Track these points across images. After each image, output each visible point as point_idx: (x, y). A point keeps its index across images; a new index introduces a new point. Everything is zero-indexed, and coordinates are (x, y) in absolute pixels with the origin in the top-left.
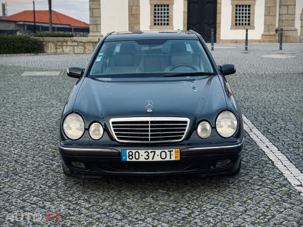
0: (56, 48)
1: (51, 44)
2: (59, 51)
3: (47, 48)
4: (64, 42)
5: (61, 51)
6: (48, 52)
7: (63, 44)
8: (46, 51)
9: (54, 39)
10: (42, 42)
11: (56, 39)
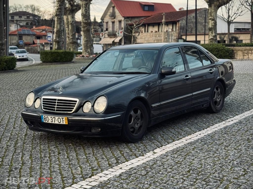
0: (244, 56)
1: (240, 52)
2: (246, 57)
3: (237, 55)
4: (250, 50)
5: (247, 58)
6: (237, 58)
7: (248, 52)
8: (236, 58)
9: (242, 48)
10: (233, 50)
11: (244, 48)
